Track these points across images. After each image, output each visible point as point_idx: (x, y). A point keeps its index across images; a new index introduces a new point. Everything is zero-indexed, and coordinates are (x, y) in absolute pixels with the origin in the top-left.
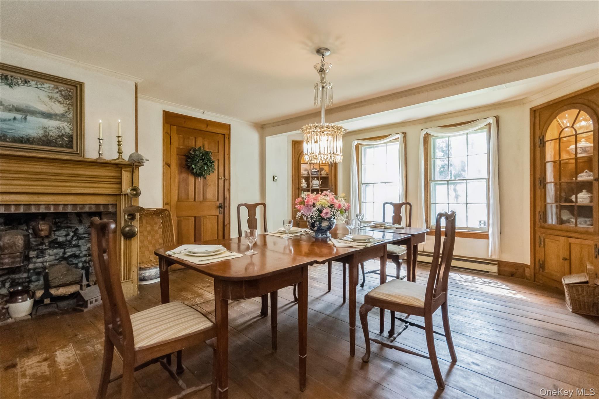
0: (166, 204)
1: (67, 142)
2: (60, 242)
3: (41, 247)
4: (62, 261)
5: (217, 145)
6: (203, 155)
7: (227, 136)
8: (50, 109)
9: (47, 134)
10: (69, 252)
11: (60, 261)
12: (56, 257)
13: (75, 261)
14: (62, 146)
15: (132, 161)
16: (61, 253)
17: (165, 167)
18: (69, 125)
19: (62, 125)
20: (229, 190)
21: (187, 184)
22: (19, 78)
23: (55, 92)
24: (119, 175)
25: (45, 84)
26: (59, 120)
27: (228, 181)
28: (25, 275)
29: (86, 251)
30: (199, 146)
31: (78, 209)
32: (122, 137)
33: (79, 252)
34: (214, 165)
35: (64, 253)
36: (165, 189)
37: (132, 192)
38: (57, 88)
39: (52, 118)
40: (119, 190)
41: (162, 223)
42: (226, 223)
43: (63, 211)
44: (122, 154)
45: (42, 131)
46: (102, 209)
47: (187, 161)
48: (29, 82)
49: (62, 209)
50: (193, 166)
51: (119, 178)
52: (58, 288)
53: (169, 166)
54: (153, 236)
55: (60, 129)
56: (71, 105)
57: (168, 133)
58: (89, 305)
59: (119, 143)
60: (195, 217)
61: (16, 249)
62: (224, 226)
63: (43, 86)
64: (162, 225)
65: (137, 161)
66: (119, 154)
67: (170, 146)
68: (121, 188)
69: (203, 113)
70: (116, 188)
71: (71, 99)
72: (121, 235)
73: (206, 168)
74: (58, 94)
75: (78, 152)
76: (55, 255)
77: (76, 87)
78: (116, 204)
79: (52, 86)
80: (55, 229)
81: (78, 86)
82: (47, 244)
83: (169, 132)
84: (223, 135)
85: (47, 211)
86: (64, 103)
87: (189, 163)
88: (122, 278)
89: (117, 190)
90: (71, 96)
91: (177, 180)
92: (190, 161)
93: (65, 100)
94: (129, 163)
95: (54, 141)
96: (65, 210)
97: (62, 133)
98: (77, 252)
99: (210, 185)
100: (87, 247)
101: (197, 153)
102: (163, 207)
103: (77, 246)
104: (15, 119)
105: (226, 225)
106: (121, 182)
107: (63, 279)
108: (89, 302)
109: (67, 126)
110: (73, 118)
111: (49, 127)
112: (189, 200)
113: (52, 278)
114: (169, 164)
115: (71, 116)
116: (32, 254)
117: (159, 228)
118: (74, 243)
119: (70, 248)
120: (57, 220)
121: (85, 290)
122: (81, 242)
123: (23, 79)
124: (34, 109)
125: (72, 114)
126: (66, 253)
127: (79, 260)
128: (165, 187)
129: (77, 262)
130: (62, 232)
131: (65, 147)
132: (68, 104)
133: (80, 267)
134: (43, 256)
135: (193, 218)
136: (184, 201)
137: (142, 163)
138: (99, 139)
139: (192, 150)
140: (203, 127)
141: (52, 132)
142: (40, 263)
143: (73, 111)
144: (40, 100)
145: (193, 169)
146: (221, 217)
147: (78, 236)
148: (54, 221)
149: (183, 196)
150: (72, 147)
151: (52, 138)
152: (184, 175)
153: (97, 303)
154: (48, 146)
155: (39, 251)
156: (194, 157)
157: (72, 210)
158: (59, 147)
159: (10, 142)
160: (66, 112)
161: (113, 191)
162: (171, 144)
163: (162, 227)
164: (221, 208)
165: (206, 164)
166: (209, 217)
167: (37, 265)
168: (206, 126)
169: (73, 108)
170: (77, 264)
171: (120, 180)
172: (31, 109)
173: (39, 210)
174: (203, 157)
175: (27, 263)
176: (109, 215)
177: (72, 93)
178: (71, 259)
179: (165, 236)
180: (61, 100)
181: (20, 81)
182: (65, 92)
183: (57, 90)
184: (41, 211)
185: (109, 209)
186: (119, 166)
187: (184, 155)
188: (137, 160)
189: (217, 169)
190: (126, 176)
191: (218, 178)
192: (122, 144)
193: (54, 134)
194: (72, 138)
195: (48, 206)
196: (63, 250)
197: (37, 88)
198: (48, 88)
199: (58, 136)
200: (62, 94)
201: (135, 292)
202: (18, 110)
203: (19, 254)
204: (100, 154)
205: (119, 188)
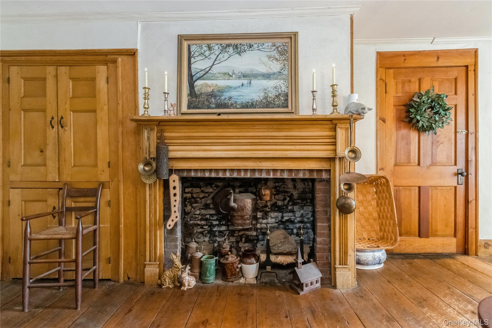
0: (380, 170)
1: (283, 101)
2: (279, 206)
3: (265, 209)
4: (281, 224)
5: (454, 85)
6: (432, 102)
7: (471, 68)
8: (269, 69)
9: (266, 95)
10: (287, 216)
11: (279, 225)
12: (276, 220)
13: (291, 226)
14: (279, 107)
15: (350, 114)
16: (280, 217)
17: (379, 123)
18: (284, 83)
19: (279, 83)
20: (476, 148)
21: (408, 143)
22: (245, 44)
23: (273, 49)
24: (333, 133)
25: (265, 44)
26: (276, 79)
27: (474, 135)
28: (255, 233)
29: (300, 217)
30: (427, 90)
31: (293, 175)
32: (337, 85)
33: (294, 218)
34: (449, 113)
35: (282, 217)
36: (379, 150)
37: (350, 153)
38: (274, 45)
39: (270, 77)
40: (333, 152)
41: (376, 193)
42: (471, 197)
43: (281, 177)
44: (337, 107)
45: (263, 93)
46: (315, 176)
47: (408, 112)
48: (253, 45)
49: (279, 175)
50: (418, 117)
51: (334, 137)
52: (277, 256)
53: (384, 121)
54: (366, 208)
55: (277, 88)
56: (286, 60)
57: (382, 80)
58: (305, 288)
59: (333, 93)
60: (419, 187)
61: (246, 211)
62: (467, 202)
63: (264, 47)
64: (375, 196)
65: (356, 113)
66: (333, 108)
67: (385, 96)
68: (335, 150)
69: (431, 43)
70: (330, 150)
71: (287, 53)
72: (336, 208)
73: (437, 119)
74: (275, 52)
75: (293, 111)
76: (276, 218)
77: (291, 38)
78: (330, 170)
79: (271, 44)
80: (275, 193)
81: (292, 36)
82: (269, 207)
83: (384, 78)
84: (465, 68)
85: (268, 177)
86: (281, 59)
87: (412, 114)
88: (338, 262)
89: (331, 152)
90: (286, 50)
91: (394, 139)
92: (413, 111)
93: (281, 56)
94: (346, 116)
95: (272, 101)
96: (282, 176)
97: (279, 93)
98: (292, 218)
99: (442, 143)
100: (301, 214)
101: (424, 98)
102: (377, 173)
103: (292, 211)
104: (243, 85)
105: (471, 201)
106: (336, 142)
107: (281, 246)
108: (304, 285)
109: (283, 84)
110: (288, 74)
111: (268, 88)
112: (411, 164)
113: (273, 244)
114: (383, 118)
115: (286, 72)
116: (259, 215)
117: (373, 199)
118: (290, 208)
119: (286, 213)
120: (277, 184)
121: (301, 268)
122: (296, 208)
123: (248, 45)
124: (256, 72)
125: (287, 70)
126: (284, 217)
127: (294, 226)
128: (379, 148)
129: (292, 227)
130: (280, 196)
131: (281, 107)
132: (284, 60)
133: (295, 233)
134: (267, 218)
135: (417, 189)
136: (403, 166)
137: (363, 114)
138: (313, 92)
139: (416, 96)
140: (432, 62)
141: (271, 93)
142: (265, 224)
143: (288, 66)
144: (261, 62)
145: (418, 121)
146: (461, 189)
147: (293, 202)
148: (274, 184)
149: (403, 158)
150: (287, 107)
151: (270, 99)
152: (404, 131)
153: (312, 287)
154: (268, 108)
155: (264, 212)
156: (419, 105)
157: (288, 176)
158: (276, 107)
159: (240, 108)
160: (282, 69)
161: (327, 154)
162: (386, 93)
163: (376, 198)
164: (462, 175)
165: (436, 113)
166: (441, 188)
167: (263, 225)
168: (436, 59)
169: (288, 63)
170: (292, 229)
171: (334, 140)
172: (254, 72)
173: (261, 175)
174: (433, 104)
175: (256, 223)
176: (323, 183)
177: (287, 47)
178: (287, 224)
179: (380, 209)
180: (277, 57)
181: (246, 46)
182: (281, 47)
183: (274, 48)
184: (262, 177)
185: (322, 176)
186: (334, 122)
187: (404, 105)
188: (356, 111)
189: (453, 119)
190: (341, 134)
191: (456, 132)
192: (337, 94)
193: (273, 94)
194: (287, 96)
195: (268, 171)
196: (281, 214)
197: (258, 50)
198: (267, 48)
199: (276, 96)
200: (278, 50)
201: (352, 282)
202: (245, 76)
203: (248, 216)
204: (313, 110)
205: (333, 150)
